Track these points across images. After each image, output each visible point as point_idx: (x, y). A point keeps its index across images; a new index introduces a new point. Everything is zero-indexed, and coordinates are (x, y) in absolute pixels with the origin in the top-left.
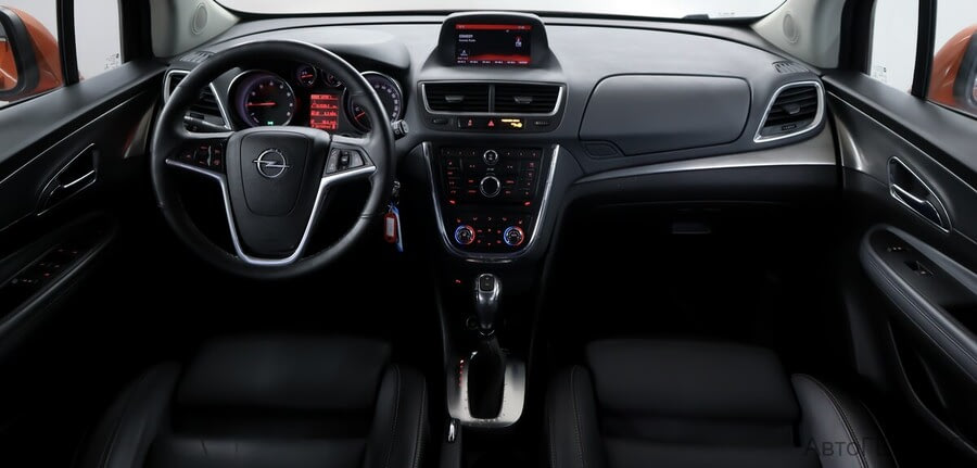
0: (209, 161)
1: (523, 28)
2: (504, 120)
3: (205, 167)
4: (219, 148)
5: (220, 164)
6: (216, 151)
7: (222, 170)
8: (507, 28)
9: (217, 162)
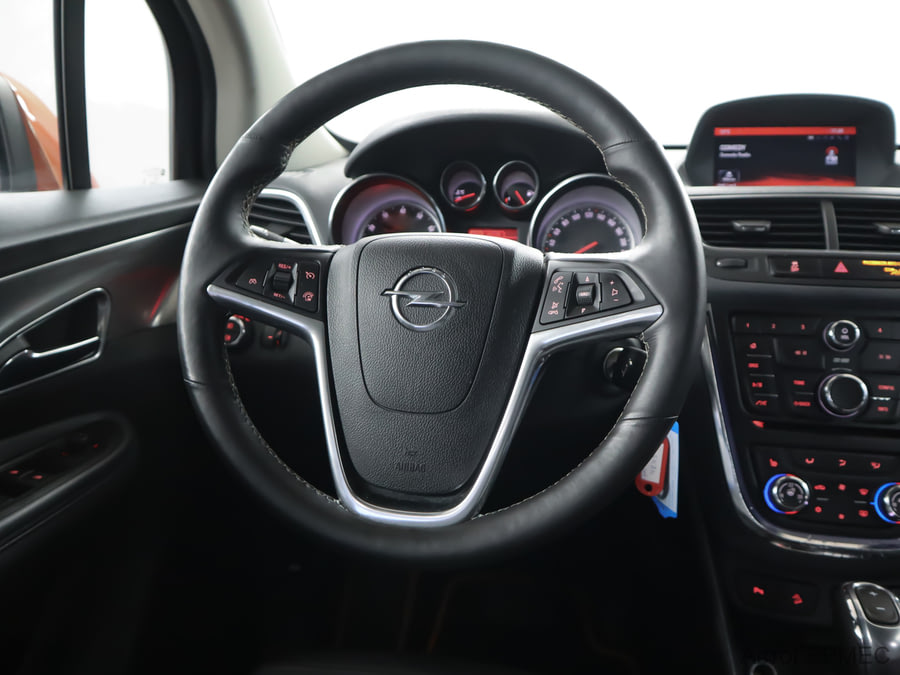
0: (292, 292)
1: (840, 131)
2: (865, 262)
3: (285, 304)
4: (315, 269)
5: (315, 298)
6: (309, 275)
7: (319, 311)
8: (811, 133)
9: (309, 296)
